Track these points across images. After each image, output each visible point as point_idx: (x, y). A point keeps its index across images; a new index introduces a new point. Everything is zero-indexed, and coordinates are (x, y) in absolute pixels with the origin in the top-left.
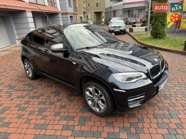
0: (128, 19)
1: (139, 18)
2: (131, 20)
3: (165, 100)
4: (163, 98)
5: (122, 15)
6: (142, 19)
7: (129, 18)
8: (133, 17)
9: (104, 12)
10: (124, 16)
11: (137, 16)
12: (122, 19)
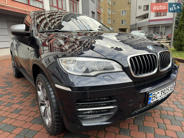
0: (152, 35)
1: (166, 35)
2: (155, 37)
3: (172, 124)
4: (167, 122)
5: (147, 32)
6: (169, 36)
7: (154, 34)
8: (159, 34)
9: (129, 28)
10: (149, 33)
11: (163, 33)
12: (143, 32)
